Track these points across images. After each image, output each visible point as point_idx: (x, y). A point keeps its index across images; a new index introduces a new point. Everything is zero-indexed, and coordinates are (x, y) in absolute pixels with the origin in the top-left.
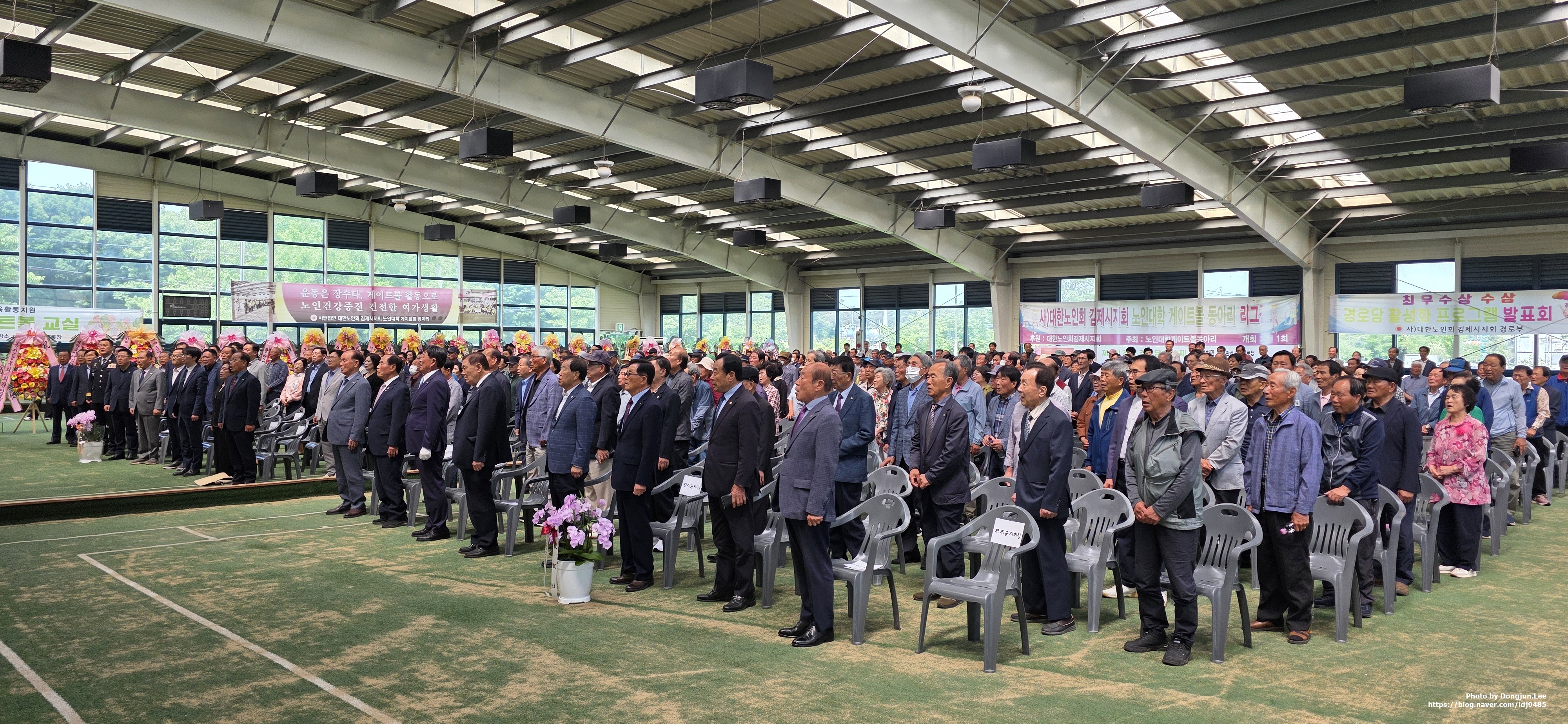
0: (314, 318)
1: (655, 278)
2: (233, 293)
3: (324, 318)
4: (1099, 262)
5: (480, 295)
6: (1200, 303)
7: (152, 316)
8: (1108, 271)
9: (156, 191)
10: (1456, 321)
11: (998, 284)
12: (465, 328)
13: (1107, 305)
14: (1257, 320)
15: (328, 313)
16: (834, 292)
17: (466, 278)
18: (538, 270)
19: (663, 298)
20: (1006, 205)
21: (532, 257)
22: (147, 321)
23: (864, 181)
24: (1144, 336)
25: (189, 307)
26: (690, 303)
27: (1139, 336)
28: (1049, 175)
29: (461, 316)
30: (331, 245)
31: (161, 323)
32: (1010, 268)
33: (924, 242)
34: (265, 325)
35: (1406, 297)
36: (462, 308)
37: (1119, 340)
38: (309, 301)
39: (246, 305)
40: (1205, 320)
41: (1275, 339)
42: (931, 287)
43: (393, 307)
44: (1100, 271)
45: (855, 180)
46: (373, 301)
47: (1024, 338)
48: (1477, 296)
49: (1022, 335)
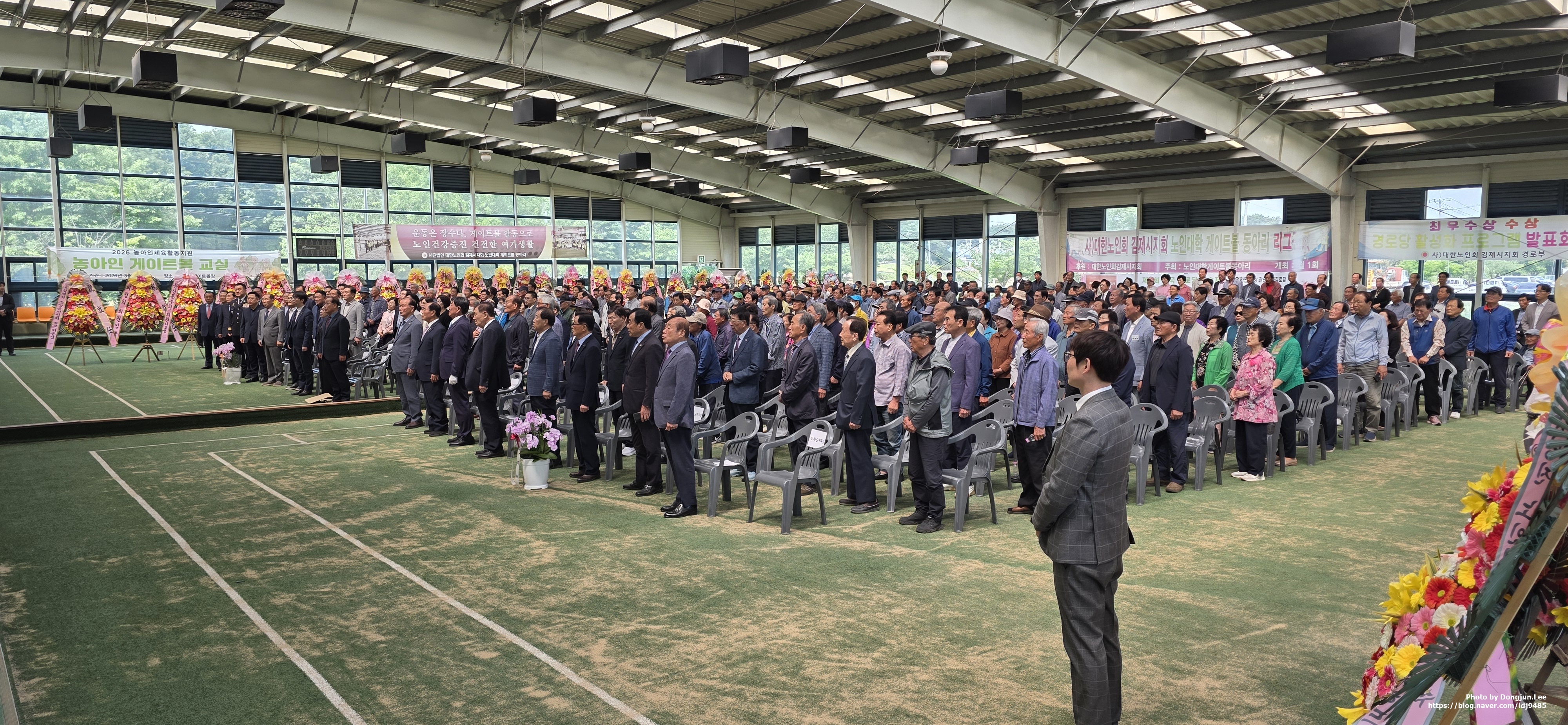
0: (424, 256)
1: (733, 212)
2: (354, 235)
3: (432, 255)
4: (1141, 191)
5: (571, 231)
6: (1235, 230)
7: (287, 256)
8: (1150, 200)
9: (285, 146)
10: (1480, 247)
11: (1045, 214)
12: (559, 262)
13: (1148, 234)
14: (1289, 247)
15: (436, 251)
16: (896, 223)
17: (557, 216)
18: (624, 206)
19: (741, 230)
20: (1040, 139)
21: (618, 195)
22: (284, 261)
23: (902, 121)
24: (1182, 263)
25: (318, 248)
26: (765, 235)
27: (1178, 263)
28: (1073, 112)
29: (554, 251)
30: (437, 189)
31: (296, 262)
32: (1058, 198)
33: (966, 176)
34: (383, 262)
35: (1433, 223)
36: (555, 244)
37: (1158, 267)
38: (420, 240)
39: (366, 245)
40: (1240, 247)
41: (1306, 266)
42: (985, 217)
43: (493, 244)
44: (1142, 200)
45: (894, 120)
46: (475, 239)
47: (1070, 266)
48: (1501, 221)
49: (1068, 264)
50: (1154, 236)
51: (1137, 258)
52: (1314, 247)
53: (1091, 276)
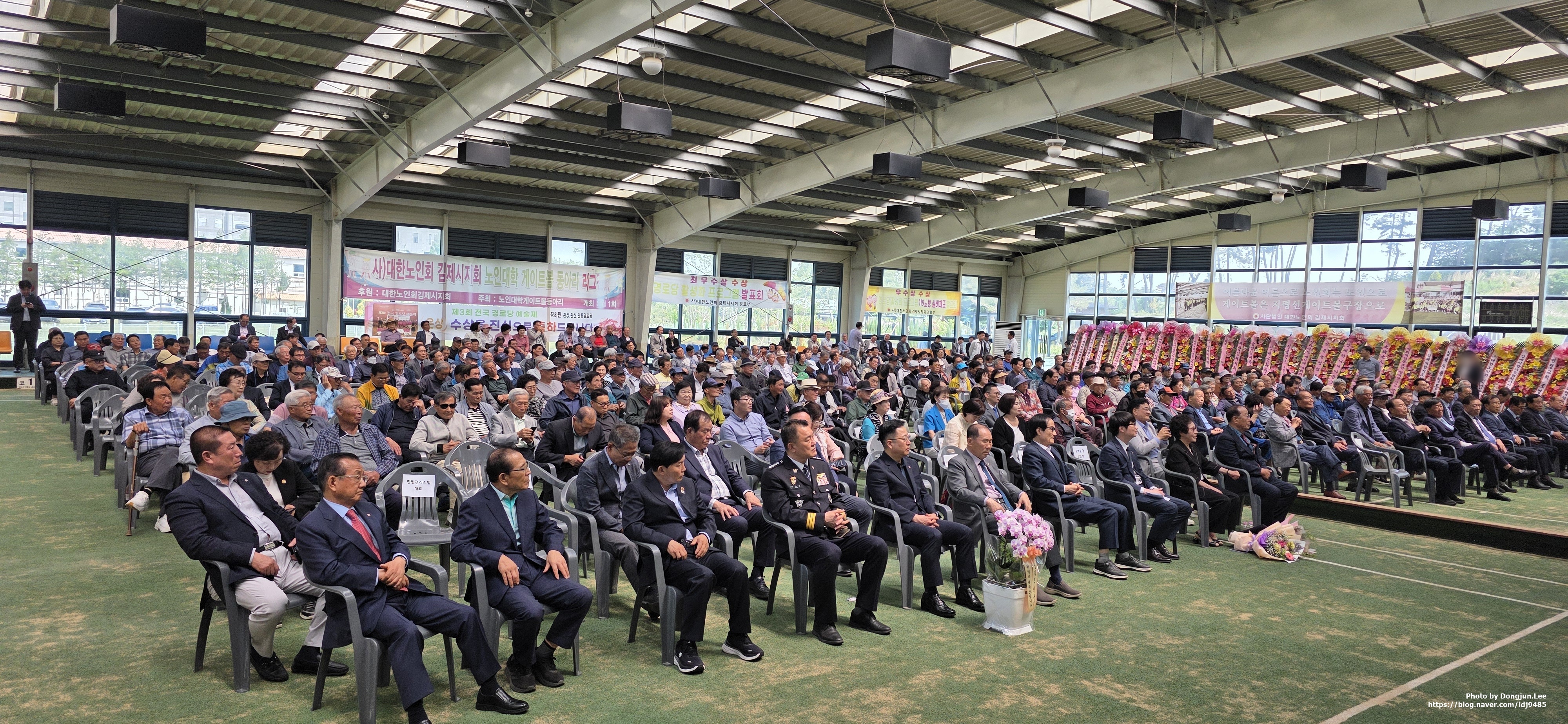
4: (446, 213)
6: (550, 267)
8: (458, 224)
10: (718, 297)
13: (458, 262)
14: (594, 288)
24: (498, 296)
27: (492, 295)
35: (693, 277)
37: (470, 298)
40: (554, 284)
42: (193, 210)
44: (449, 223)
47: (348, 291)
48: (730, 280)
49: (345, 287)
50: (466, 264)
51: (445, 287)
52: (612, 288)
53: (382, 304)
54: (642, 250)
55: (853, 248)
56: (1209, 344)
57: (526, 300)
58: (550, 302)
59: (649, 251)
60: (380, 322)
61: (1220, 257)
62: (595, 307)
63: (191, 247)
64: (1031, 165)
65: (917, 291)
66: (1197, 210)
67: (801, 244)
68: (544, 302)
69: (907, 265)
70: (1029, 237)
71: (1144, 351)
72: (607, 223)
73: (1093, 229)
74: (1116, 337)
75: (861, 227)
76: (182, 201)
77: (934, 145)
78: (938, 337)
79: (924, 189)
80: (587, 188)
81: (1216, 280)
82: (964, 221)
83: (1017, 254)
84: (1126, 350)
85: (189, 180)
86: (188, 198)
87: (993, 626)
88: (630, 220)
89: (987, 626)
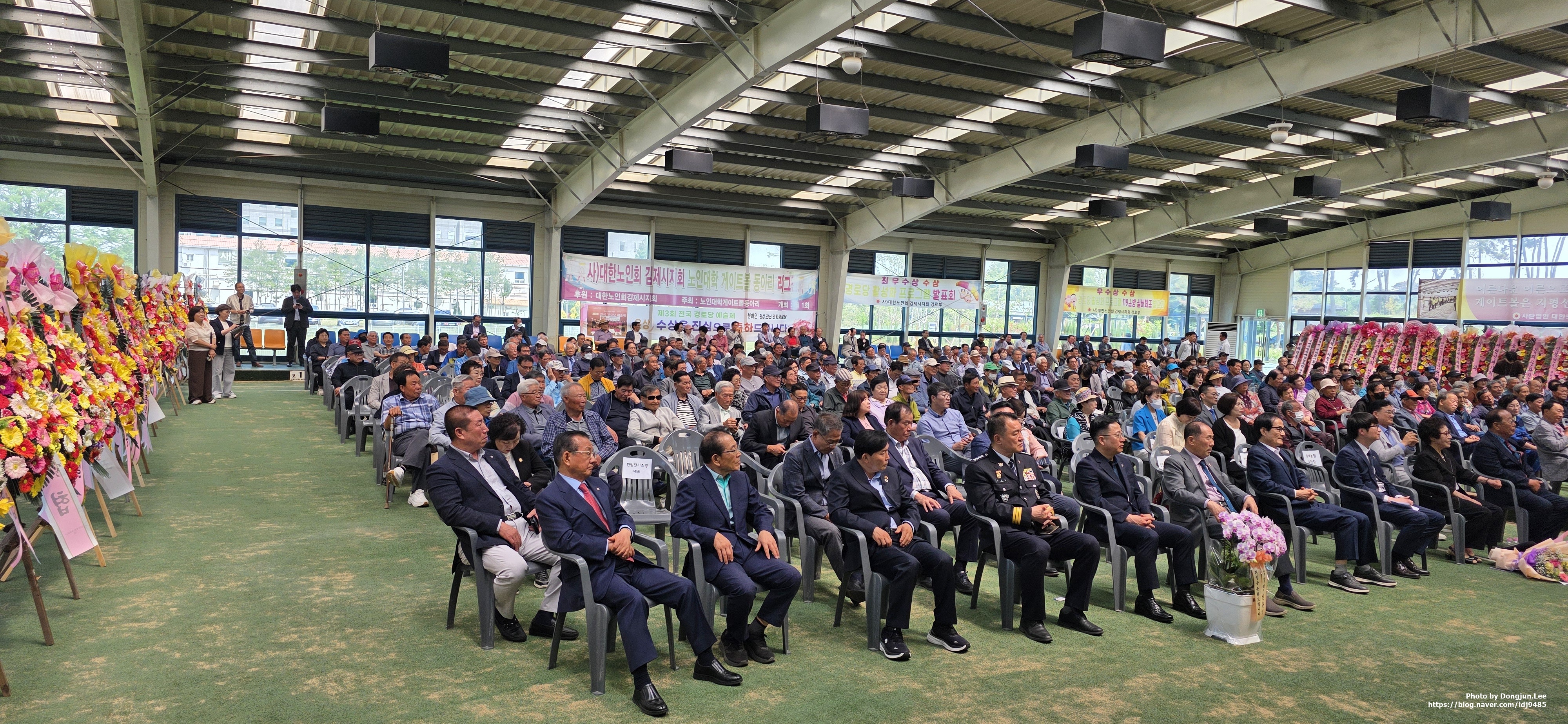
4: (654, 219)
6: (747, 270)
8: (663, 230)
10: (909, 297)
13: (663, 265)
14: (789, 289)
24: (699, 298)
27: (695, 297)
35: (884, 278)
37: (674, 300)
40: (751, 286)
41: (801, 305)
44: (655, 229)
47: (566, 293)
48: (921, 280)
49: (564, 290)
50: (671, 268)
51: (652, 289)
52: (806, 290)
53: (595, 306)
54: (835, 252)
55: (1052, 246)
56: (1459, 346)
57: (726, 301)
58: (748, 304)
59: (841, 252)
60: (594, 323)
61: (1472, 250)
62: (789, 309)
63: (432, 254)
64: (1251, 153)
65: (1121, 290)
66: (1446, 198)
67: (995, 242)
68: (741, 303)
69: (1110, 263)
70: (1248, 231)
71: (1381, 353)
72: (802, 226)
73: (1320, 221)
74: (1348, 339)
75: (1060, 224)
76: (425, 212)
77: (1143, 134)
78: (1143, 338)
79: (1130, 183)
80: (784, 192)
81: (1467, 276)
82: (1173, 216)
83: (1233, 250)
84: (1359, 353)
85: (430, 192)
86: (430, 210)
87: (1216, 634)
88: (824, 222)
89: (1209, 633)
